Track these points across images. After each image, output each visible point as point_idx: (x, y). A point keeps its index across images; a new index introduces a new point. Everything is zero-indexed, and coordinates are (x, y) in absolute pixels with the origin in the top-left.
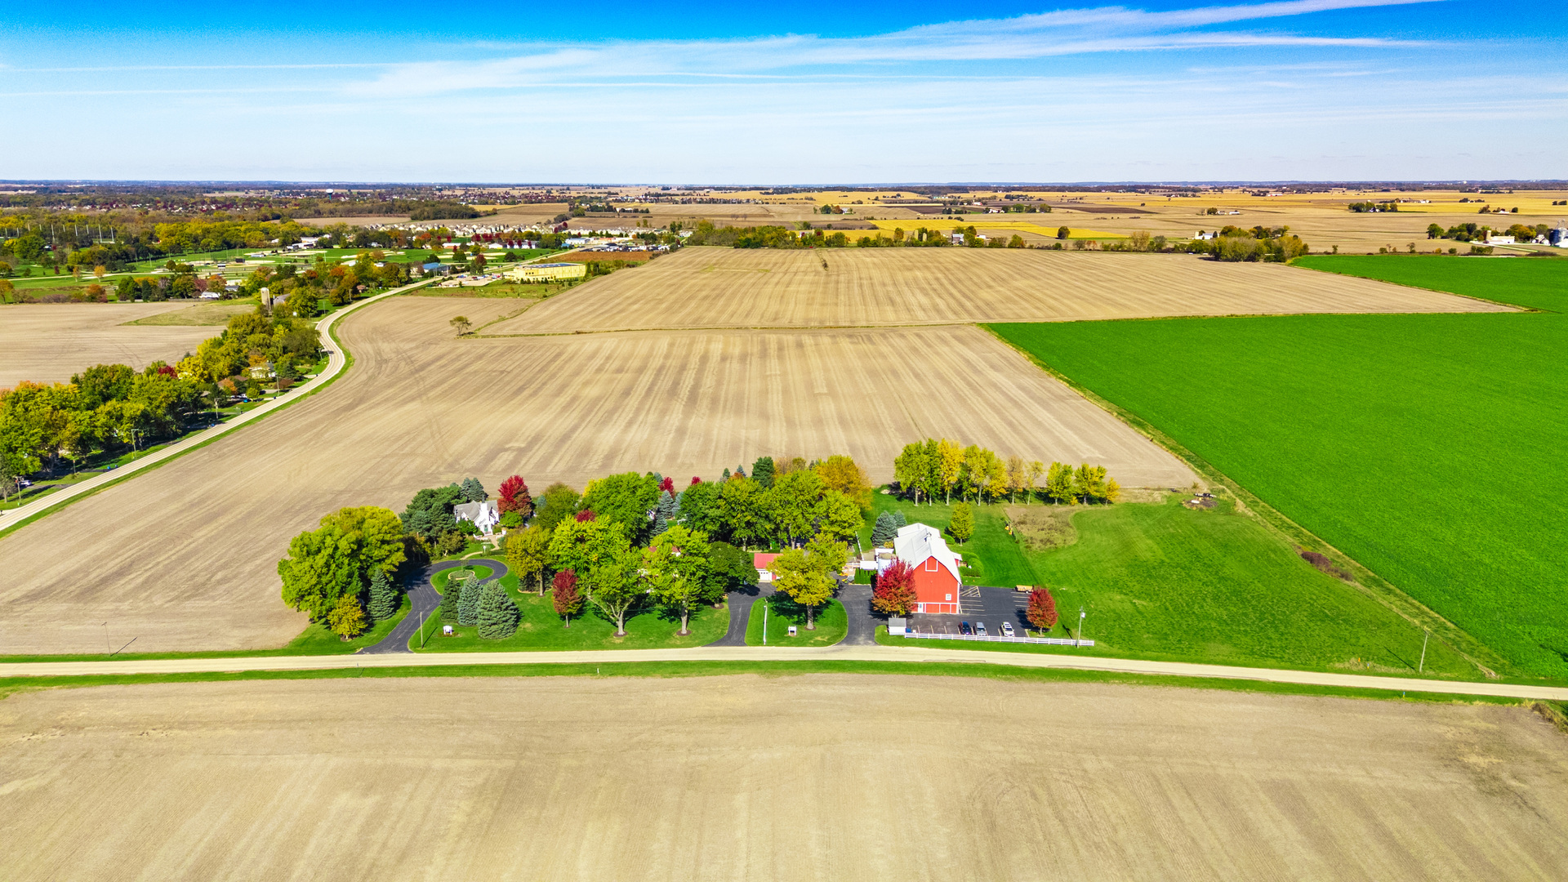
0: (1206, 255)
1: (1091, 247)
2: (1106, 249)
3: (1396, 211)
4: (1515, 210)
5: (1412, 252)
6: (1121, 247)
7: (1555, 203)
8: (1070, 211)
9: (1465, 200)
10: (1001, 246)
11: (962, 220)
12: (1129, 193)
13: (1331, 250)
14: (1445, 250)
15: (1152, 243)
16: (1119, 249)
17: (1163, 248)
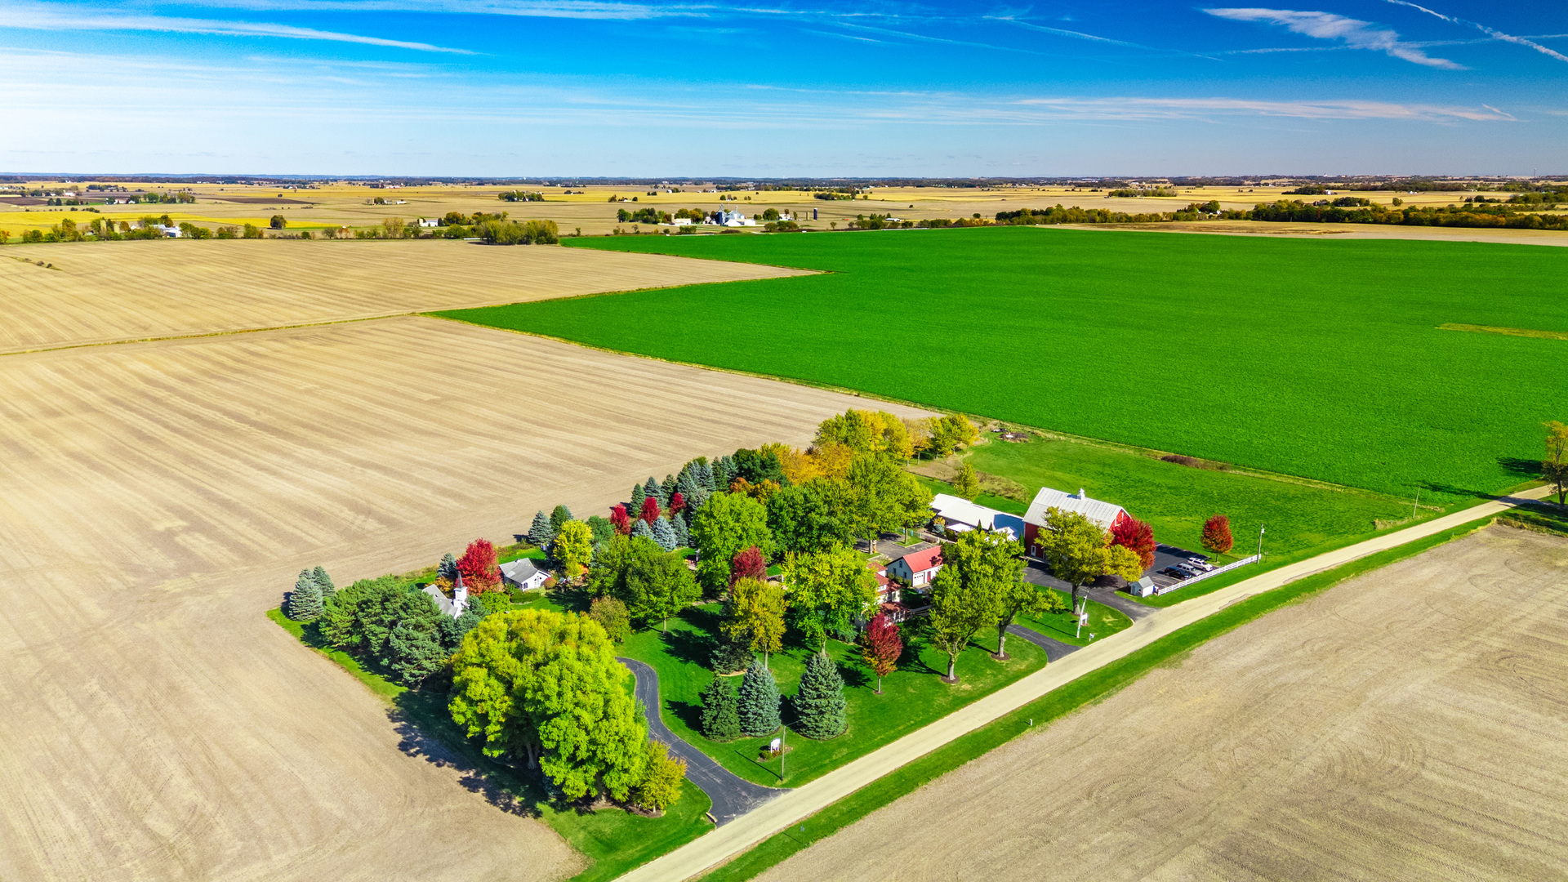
0: (477, 239)
1: (344, 235)
2: (361, 237)
3: (543, 200)
4: (635, 199)
5: (638, 233)
6: (375, 234)
7: (649, 194)
8: (218, 201)
9: (569, 192)
10: (233, 237)
11: (97, 212)
12: (230, 185)
13: (575, 233)
14: (661, 231)
15: (406, 230)
16: (373, 236)
17: (422, 235)
